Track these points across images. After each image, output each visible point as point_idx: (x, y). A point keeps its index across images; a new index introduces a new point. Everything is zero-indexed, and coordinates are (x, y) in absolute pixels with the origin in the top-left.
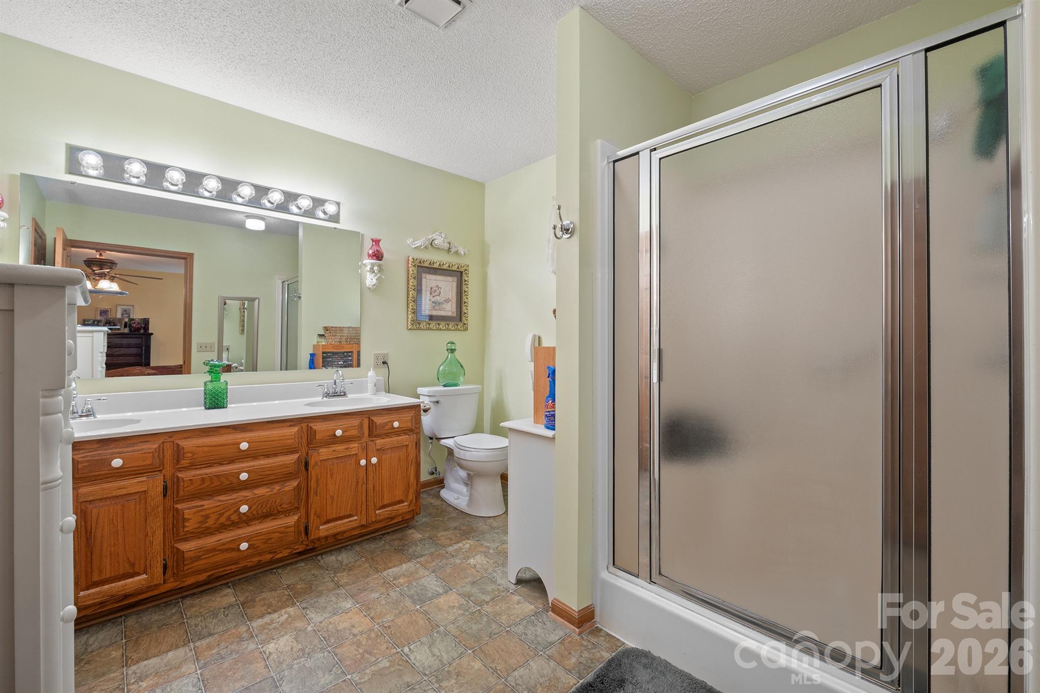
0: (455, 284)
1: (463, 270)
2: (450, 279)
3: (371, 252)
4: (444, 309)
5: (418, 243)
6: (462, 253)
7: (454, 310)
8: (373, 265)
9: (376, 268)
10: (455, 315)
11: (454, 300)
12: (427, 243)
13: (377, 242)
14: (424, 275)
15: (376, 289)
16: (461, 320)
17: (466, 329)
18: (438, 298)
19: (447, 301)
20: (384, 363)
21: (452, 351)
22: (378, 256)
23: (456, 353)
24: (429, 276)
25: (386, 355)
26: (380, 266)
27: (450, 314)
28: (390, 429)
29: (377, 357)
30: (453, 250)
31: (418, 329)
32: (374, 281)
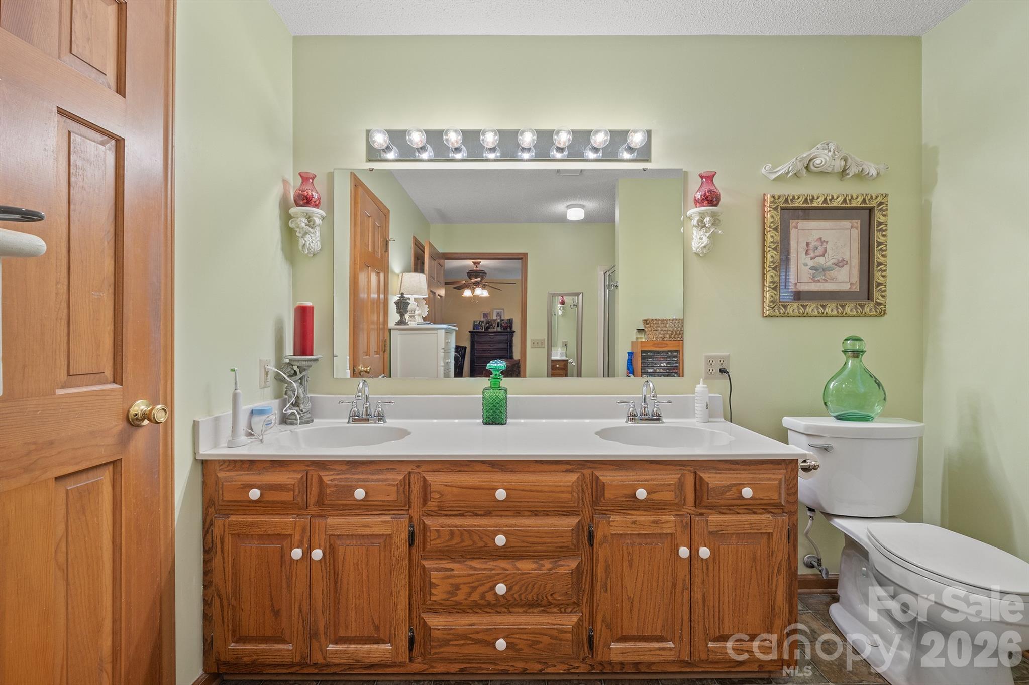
0: (856, 233)
1: (874, 203)
2: (846, 224)
3: (698, 195)
4: (833, 280)
5: (782, 169)
6: (873, 172)
7: (856, 278)
8: (702, 215)
9: (707, 219)
10: (856, 288)
11: (855, 262)
12: (800, 166)
13: (709, 178)
14: (793, 223)
15: (707, 254)
16: (869, 297)
17: (883, 313)
18: (821, 260)
19: (840, 264)
20: (722, 371)
21: (857, 354)
22: (711, 199)
23: (864, 358)
24: (802, 224)
25: (723, 360)
26: (714, 215)
27: (846, 287)
28: (734, 499)
29: (710, 361)
30: (853, 171)
31: (783, 316)
32: (705, 240)
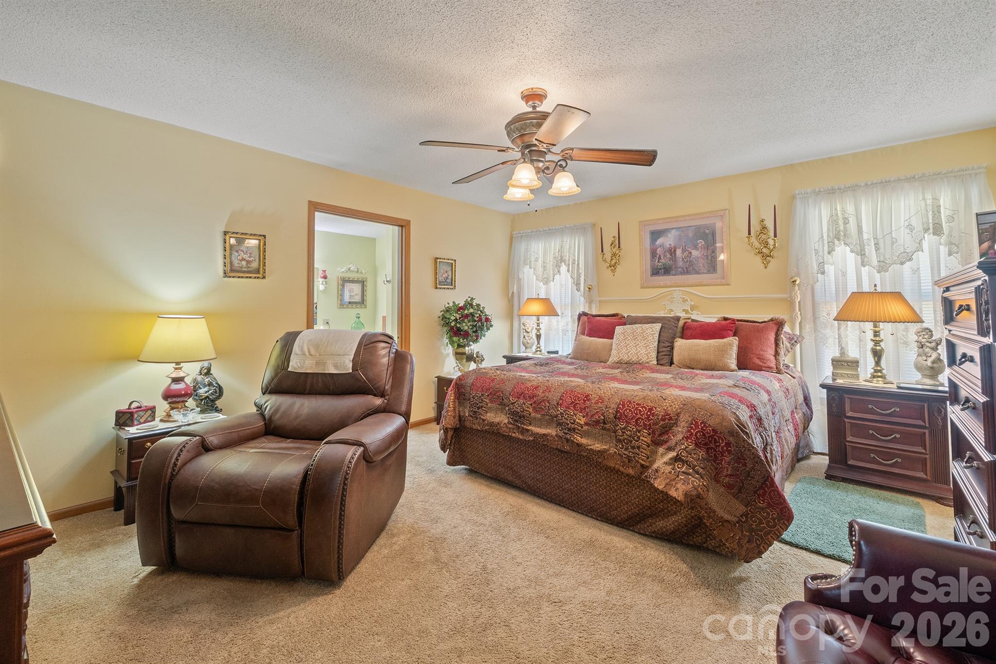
0: (360, 287)
1: (364, 280)
2: (358, 284)
3: (322, 276)
4: (355, 299)
5: (343, 270)
6: (364, 273)
7: (360, 298)
8: (323, 281)
9: (324, 283)
10: (360, 301)
11: (360, 294)
12: (347, 270)
13: (324, 271)
14: (345, 284)
15: (324, 291)
16: (363, 303)
17: (366, 308)
18: (352, 294)
19: (357, 295)
20: (327, 323)
21: (359, 318)
22: (325, 277)
23: (360, 319)
24: (348, 284)
25: (328, 320)
26: (326, 282)
27: (358, 301)
29: (324, 320)
30: (359, 271)
31: (343, 308)
32: (323, 288)
